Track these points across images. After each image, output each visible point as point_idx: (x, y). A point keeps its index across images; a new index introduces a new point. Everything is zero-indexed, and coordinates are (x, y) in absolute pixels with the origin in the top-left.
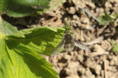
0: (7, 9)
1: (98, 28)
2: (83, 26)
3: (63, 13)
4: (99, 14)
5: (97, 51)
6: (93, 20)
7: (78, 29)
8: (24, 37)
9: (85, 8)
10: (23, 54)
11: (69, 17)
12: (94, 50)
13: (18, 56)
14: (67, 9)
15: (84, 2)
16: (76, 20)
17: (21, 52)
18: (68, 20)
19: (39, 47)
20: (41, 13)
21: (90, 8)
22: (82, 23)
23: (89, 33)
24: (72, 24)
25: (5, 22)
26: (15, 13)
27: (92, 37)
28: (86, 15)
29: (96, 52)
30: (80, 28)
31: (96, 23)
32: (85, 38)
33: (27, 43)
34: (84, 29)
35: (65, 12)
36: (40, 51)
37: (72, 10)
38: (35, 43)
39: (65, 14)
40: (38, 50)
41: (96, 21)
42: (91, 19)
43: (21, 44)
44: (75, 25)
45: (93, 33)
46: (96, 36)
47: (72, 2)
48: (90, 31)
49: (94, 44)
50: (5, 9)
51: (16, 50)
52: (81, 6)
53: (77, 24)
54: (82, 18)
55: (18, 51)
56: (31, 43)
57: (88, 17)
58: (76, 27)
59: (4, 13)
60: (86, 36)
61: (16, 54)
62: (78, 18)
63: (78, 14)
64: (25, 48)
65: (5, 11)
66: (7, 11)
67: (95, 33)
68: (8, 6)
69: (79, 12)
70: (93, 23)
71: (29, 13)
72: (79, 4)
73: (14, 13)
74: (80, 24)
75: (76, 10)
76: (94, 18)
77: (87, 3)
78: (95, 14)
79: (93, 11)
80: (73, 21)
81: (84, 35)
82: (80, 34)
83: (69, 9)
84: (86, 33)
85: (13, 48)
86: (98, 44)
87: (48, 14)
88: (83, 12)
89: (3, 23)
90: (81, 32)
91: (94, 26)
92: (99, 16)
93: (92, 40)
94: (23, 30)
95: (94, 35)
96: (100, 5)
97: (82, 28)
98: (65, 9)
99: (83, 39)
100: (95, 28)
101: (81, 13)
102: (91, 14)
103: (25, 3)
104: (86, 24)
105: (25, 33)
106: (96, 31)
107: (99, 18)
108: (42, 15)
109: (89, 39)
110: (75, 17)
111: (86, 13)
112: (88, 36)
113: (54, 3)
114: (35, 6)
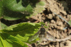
0: (4, 15)
1: (69, 29)
2: (58, 27)
3: (44, 19)
4: (69, 19)
5: (69, 45)
6: (65, 24)
7: (55, 30)
8: (12, 30)
9: (59, 14)
10: (12, 42)
11: (48, 22)
12: (66, 45)
13: (9, 44)
14: (47, 16)
15: (59, 10)
16: (53, 23)
17: (11, 42)
18: (47, 23)
19: (23, 38)
20: (28, 18)
21: (63, 15)
22: (58, 25)
23: (62, 32)
24: (50, 26)
25: (3, 24)
26: (10, 18)
27: (65, 36)
28: (60, 20)
29: (67, 45)
30: (56, 29)
31: (67, 25)
32: (60, 36)
33: (15, 35)
34: (59, 30)
35: (45, 18)
36: (24, 40)
37: (50, 16)
38: (21, 35)
39: (45, 19)
40: (23, 40)
41: (67, 24)
42: (64, 22)
43: (11, 36)
44: (53, 27)
45: (65, 33)
46: (68, 35)
47: (50, 10)
48: (64, 31)
49: (67, 40)
50: (3, 14)
51: (8, 40)
52: (56, 13)
53: (54, 26)
54: (57, 22)
55: (9, 41)
56: (18, 35)
57: (62, 21)
58: (54, 29)
59: (2, 17)
60: (60, 35)
61: (7, 43)
62: (55, 22)
63: (55, 19)
64: (14, 38)
65: (3, 16)
66: (4, 16)
67: (67, 33)
68: (5, 12)
69: (55, 18)
70: (65, 25)
71: (19, 18)
72: (55, 12)
73: (8, 17)
74: (56, 26)
75: (53, 16)
76: (66, 21)
77: (61, 11)
78: (67, 19)
79: (65, 17)
80: (51, 24)
81: (60, 34)
82: (57, 34)
83: (48, 16)
84: (61, 33)
85: (6, 39)
86: (69, 40)
87: (33, 18)
88: (58, 17)
89: (1, 24)
90: (57, 32)
91: (66, 27)
92: (69, 20)
93: (65, 37)
94: (12, 25)
95: (66, 34)
96: (70, 13)
97: (58, 29)
98: (45, 16)
99: (58, 37)
100: (67, 29)
101: (57, 18)
102: (64, 19)
103: (16, 10)
104: (60, 26)
105: (13, 27)
106: (68, 31)
107: (69, 22)
108: (29, 19)
109: (63, 37)
110: (52, 21)
111: (60, 18)
112: (62, 35)
113: (37, 11)
114: (23, 12)
